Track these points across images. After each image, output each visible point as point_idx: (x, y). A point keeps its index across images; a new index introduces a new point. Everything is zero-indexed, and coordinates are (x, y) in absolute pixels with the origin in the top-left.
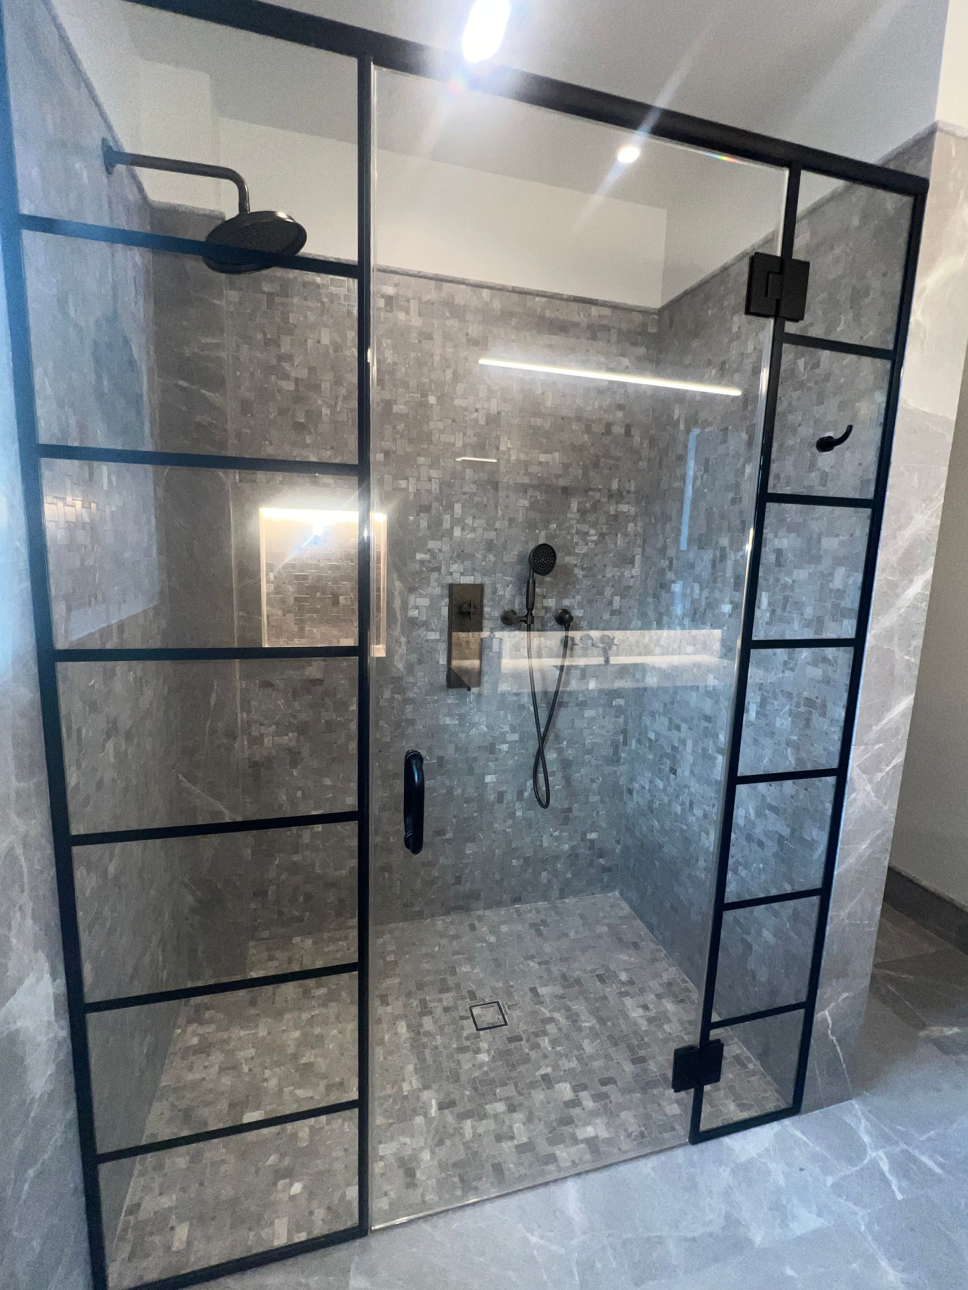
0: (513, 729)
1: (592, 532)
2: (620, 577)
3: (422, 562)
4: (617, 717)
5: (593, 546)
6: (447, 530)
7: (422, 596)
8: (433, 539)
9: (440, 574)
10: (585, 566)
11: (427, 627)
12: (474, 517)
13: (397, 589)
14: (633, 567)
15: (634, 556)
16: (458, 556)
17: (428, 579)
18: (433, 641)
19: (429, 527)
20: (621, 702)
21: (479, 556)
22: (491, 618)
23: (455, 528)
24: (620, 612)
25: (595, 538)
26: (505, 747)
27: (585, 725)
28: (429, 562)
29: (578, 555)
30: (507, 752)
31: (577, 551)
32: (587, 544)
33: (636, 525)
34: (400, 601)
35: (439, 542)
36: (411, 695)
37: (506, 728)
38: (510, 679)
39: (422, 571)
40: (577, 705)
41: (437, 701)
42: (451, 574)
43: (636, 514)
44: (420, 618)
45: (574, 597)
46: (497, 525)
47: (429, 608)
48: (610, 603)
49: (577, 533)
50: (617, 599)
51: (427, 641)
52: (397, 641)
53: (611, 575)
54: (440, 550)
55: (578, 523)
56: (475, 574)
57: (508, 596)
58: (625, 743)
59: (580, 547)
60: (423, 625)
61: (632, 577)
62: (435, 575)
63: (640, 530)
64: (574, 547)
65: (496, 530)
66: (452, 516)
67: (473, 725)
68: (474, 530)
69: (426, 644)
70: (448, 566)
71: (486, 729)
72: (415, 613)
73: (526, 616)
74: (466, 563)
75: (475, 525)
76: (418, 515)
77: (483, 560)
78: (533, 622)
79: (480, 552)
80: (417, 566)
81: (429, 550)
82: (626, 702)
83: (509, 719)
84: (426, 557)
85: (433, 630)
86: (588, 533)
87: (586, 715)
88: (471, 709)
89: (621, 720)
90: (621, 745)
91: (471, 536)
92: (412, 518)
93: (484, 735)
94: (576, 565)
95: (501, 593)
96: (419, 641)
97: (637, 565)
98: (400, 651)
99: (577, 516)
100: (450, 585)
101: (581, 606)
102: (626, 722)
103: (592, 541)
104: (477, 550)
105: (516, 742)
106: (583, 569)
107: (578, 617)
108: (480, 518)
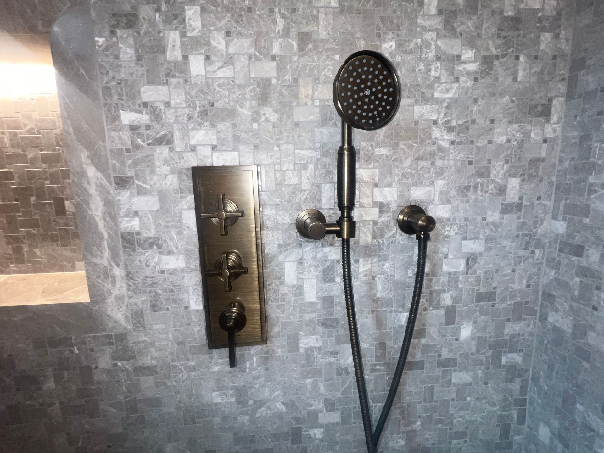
0: (330, 406)
1: (468, 54)
2: (521, 143)
3: (134, 128)
4: (511, 381)
5: (470, 83)
6: (176, 63)
7: (141, 192)
8: (151, 82)
9: (172, 149)
10: (454, 123)
11: (159, 247)
12: (228, 34)
13: (93, 181)
14: (548, 121)
15: (550, 100)
16: (204, 113)
17: (148, 160)
18: (173, 272)
19: (139, 58)
20: (517, 358)
21: (245, 112)
22: (276, 228)
23: (191, 58)
24: (519, 207)
25: (472, 67)
26: (318, 433)
27: (453, 396)
28: (148, 127)
29: (438, 102)
30: (322, 440)
31: (436, 95)
32: (457, 80)
33: (557, 36)
34: (101, 204)
35: (165, 89)
36: (148, 361)
37: (319, 405)
38: (320, 329)
39: (137, 147)
40: (440, 365)
41: (193, 369)
42: (194, 149)
43: (559, 14)
44: (145, 234)
45: (432, 183)
46: (276, 50)
47: (157, 215)
48: (502, 190)
49: (438, 58)
50: (514, 183)
51: (163, 272)
52: (107, 274)
53: (503, 139)
54: (168, 104)
55: (438, 36)
56: (241, 147)
57: (306, 185)
58: (521, 421)
59: (443, 86)
60: (151, 245)
61: (545, 141)
62: (162, 152)
63: (566, 47)
64: (431, 87)
65: (273, 58)
66: (183, 35)
67: (260, 403)
68: (229, 60)
69: (161, 277)
70: (185, 136)
71: (283, 408)
72: (135, 224)
73: (340, 223)
74: (221, 126)
75: (231, 51)
76: (113, 33)
77: (254, 120)
78: (352, 234)
79: (248, 104)
80: (126, 135)
81: (145, 104)
82: (524, 360)
83: (322, 390)
84: (143, 118)
85: (170, 253)
86: (459, 57)
87: (453, 381)
88: (255, 378)
89: (516, 385)
90: (514, 425)
91: (225, 73)
92: (101, 40)
93: (281, 416)
94: (435, 122)
95: (294, 180)
96: (148, 273)
97: (554, 118)
98: (115, 292)
99: (437, 22)
100: (193, 168)
101: (446, 200)
102: (523, 390)
103: (468, 73)
104: (240, 101)
105: (338, 424)
106: (450, 129)
107: (441, 220)
108: (240, 35)
